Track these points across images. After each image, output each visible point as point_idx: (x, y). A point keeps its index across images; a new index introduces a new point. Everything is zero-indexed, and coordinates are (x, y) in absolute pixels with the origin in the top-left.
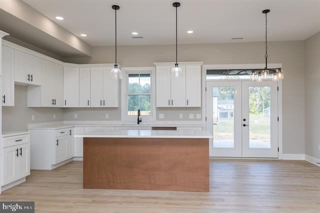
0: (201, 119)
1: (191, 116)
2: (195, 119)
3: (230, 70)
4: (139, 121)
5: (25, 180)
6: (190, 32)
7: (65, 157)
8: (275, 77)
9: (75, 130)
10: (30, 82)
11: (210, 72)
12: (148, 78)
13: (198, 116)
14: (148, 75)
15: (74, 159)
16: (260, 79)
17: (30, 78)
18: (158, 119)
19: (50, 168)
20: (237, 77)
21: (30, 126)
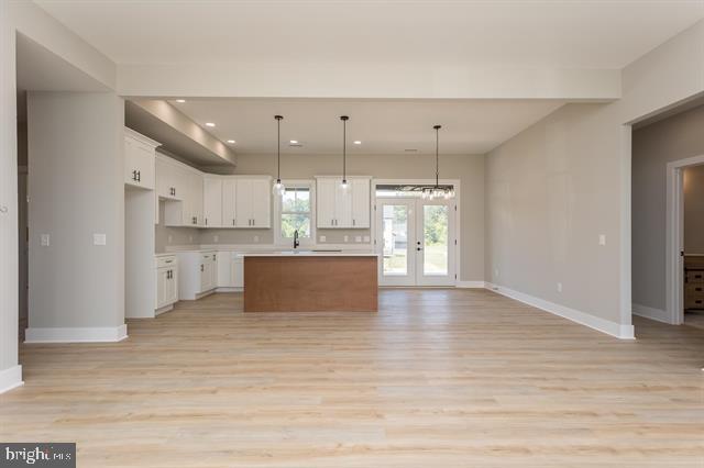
0: (369, 243)
1: (358, 239)
2: (363, 242)
3: (403, 186)
4: (296, 245)
5: (171, 308)
6: (358, 143)
7: (210, 286)
8: (449, 195)
9: (219, 255)
10: (172, 197)
11: (379, 187)
12: (308, 193)
13: (367, 239)
14: (307, 190)
15: (217, 290)
16: (431, 197)
17: (173, 191)
18: (318, 242)
19: (194, 298)
20: (411, 194)
21: (168, 248)
